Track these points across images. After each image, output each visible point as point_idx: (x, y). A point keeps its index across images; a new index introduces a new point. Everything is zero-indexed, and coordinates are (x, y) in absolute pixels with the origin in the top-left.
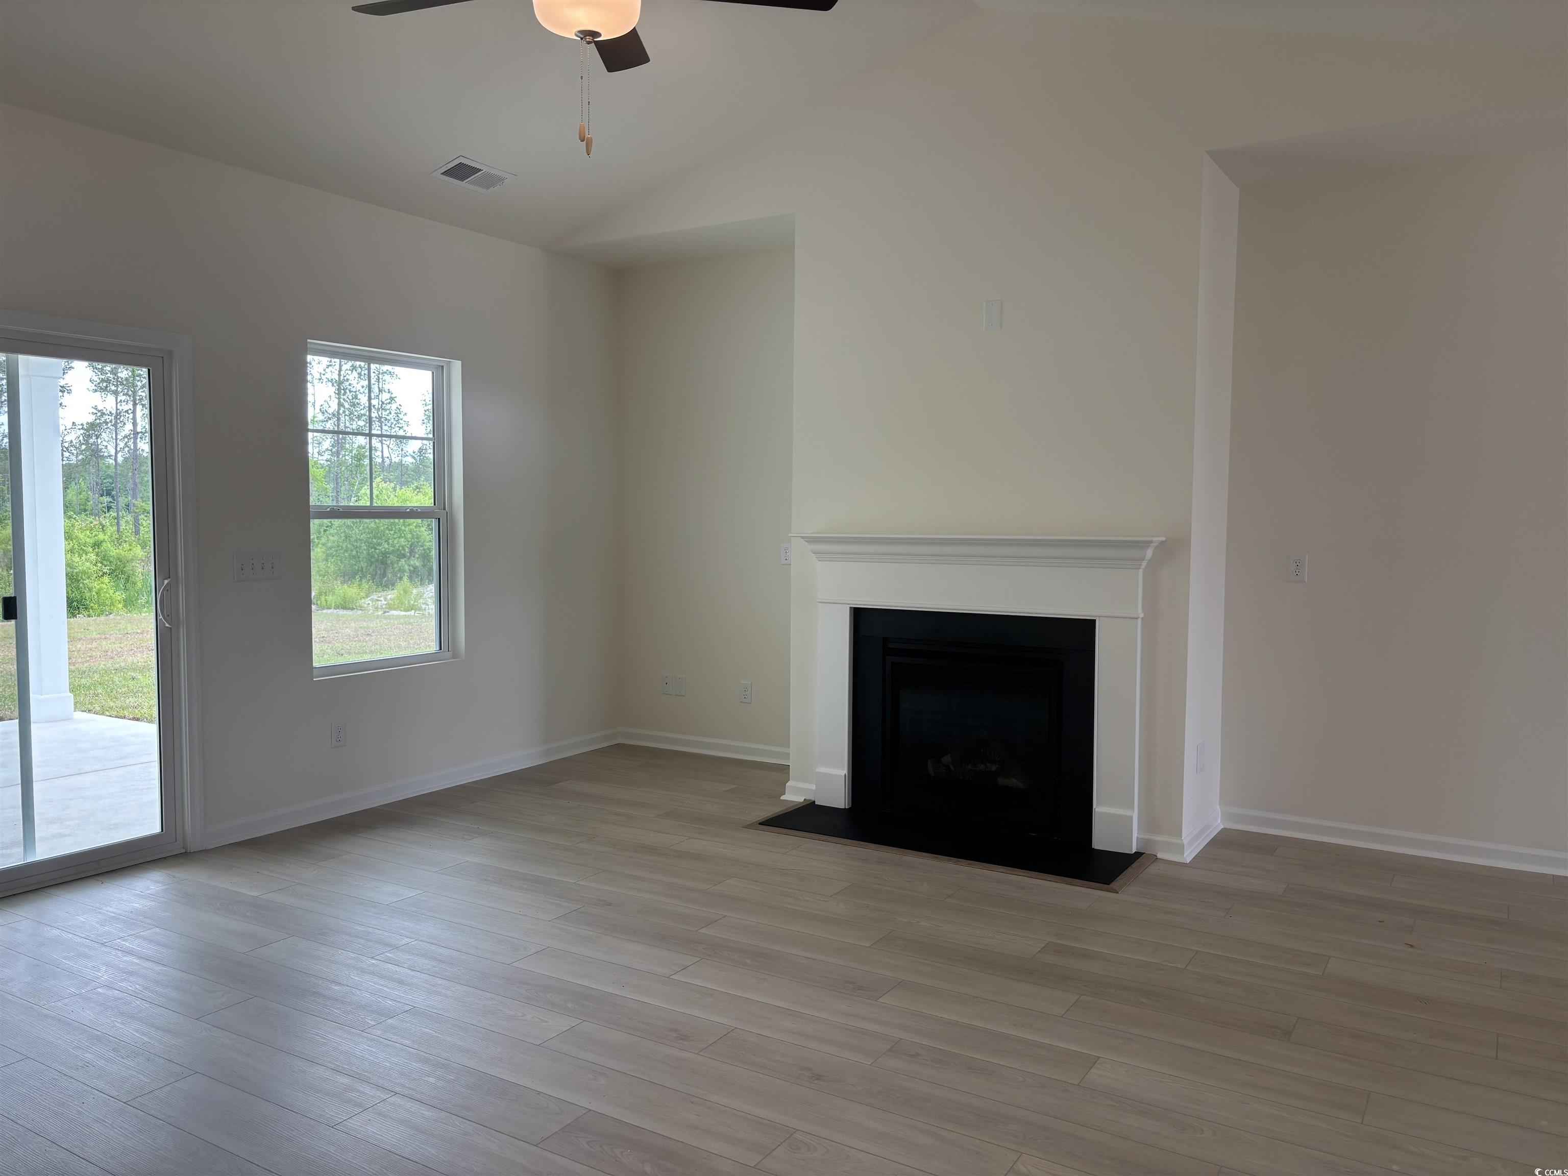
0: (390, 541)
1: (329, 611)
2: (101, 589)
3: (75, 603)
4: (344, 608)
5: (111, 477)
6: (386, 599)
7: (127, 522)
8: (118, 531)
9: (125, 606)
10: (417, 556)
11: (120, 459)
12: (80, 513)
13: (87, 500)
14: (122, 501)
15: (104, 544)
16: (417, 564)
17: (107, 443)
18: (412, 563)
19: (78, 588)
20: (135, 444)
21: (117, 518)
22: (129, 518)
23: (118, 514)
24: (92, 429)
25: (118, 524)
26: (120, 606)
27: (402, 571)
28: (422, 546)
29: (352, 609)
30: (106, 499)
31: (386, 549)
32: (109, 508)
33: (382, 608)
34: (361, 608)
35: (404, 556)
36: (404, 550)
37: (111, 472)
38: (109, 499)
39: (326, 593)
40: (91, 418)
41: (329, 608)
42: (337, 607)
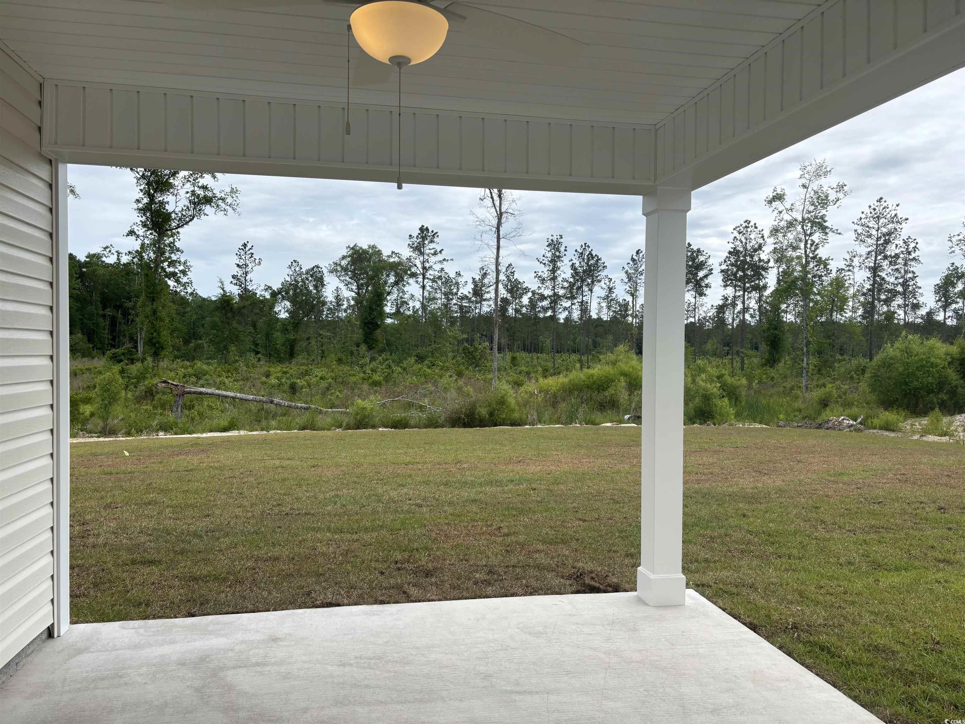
0: (920, 380)
1: (875, 431)
2: (722, 406)
3: (706, 414)
4: (887, 429)
5: (730, 336)
6: (920, 424)
7: (737, 362)
8: (732, 367)
9: (735, 417)
10: (945, 391)
11: (735, 325)
12: (713, 356)
13: (717, 349)
14: (735, 349)
15: (725, 376)
16: (945, 398)
17: (728, 316)
18: (940, 396)
19: (709, 404)
20: (744, 316)
21: (732, 359)
22: (738, 359)
23: (732, 357)
24: (721, 309)
25: (732, 363)
26: (733, 417)
27: (932, 402)
28: (949, 384)
29: (893, 431)
30: (726, 348)
31: (916, 385)
32: (728, 353)
33: (919, 432)
34: (900, 430)
35: (932, 391)
36: (933, 386)
37: (730, 333)
38: (728, 348)
39: (871, 417)
40: (721, 303)
41: (875, 428)
42: (881, 428)
